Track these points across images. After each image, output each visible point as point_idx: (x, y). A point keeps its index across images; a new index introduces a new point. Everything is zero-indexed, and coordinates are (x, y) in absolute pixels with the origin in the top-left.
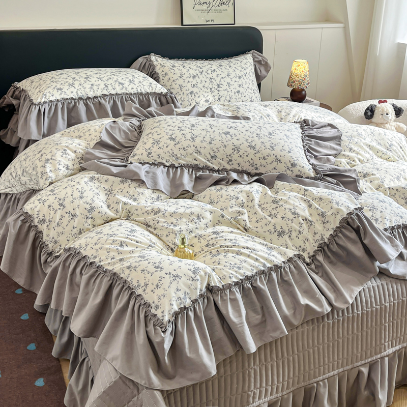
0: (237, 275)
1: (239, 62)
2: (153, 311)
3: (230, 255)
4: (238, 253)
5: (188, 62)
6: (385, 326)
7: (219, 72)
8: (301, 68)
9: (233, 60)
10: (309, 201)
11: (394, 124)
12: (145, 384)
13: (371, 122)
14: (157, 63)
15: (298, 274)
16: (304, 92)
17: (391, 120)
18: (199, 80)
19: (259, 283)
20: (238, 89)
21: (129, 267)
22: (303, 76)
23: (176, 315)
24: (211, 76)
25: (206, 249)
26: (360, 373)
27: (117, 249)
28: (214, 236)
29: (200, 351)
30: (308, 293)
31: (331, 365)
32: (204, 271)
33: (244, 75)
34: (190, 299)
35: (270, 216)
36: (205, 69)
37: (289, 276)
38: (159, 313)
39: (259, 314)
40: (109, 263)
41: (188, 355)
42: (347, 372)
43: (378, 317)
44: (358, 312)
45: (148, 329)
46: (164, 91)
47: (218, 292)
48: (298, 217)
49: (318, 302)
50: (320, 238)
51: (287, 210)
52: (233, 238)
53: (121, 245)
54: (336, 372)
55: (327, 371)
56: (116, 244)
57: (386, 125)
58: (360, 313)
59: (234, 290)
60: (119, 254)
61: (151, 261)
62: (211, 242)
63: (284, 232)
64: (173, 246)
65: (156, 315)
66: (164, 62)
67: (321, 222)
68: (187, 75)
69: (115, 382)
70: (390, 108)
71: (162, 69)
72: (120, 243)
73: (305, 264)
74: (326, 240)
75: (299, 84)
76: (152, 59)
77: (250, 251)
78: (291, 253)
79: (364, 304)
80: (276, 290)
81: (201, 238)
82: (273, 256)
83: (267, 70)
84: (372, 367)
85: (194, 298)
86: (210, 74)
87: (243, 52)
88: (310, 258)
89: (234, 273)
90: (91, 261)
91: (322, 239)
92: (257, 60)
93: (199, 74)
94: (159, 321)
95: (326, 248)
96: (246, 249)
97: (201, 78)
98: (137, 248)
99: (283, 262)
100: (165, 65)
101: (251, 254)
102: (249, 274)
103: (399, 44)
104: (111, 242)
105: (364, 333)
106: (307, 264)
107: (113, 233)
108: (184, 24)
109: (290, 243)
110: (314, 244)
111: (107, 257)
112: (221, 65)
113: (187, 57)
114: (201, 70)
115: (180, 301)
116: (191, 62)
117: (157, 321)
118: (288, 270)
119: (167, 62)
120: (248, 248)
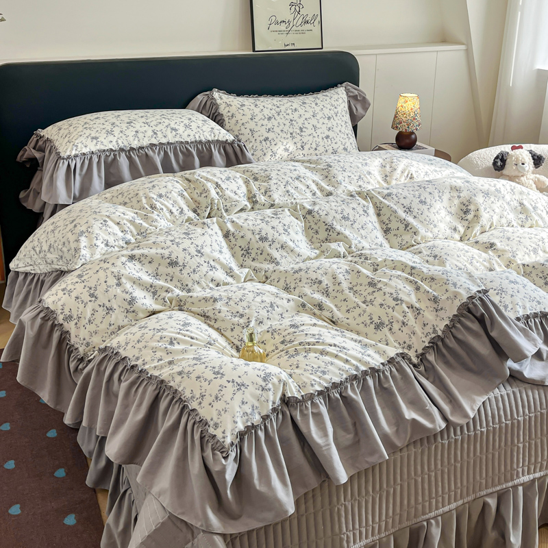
0: (321, 381)
1: (328, 98)
2: (211, 431)
3: (312, 355)
4: (322, 353)
5: (262, 99)
6: (518, 448)
7: (302, 112)
8: (409, 104)
9: (320, 95)
10: (416, 282)
11: (533, 176)
12: (202, 526)
13: (502, 175)
14: (221, 102)
15: (402, 379)
16: (413, 136)
17: (528, 171)
18: (275, 123)
19: (350, 392)
20: (327, 133)
21: (180, 373)
22: (412, 115)
23: (241, 435)
24: (291, 117)
25: (281, 347)
26: (485, 505)
27: (166, 348)
28: (293, 330)
29: (273, 483)
30: (415, 404)
31: (446, 496)
32: (278, 378)
33: (334, 116)
34: (260, 414)
35: (364, 302)
36: (283, 108)
37: (389, 382)
38: (218, 433)
39: (349, 434)
40: (155, 367)
41: (258, 488)
42: (467, 505)
43: (509, 435)
44: (483, 430)
45: (205, 455)
46: (230, 138)
47: (297, 404)
48: (401, 303)
49: (429, 416)
50: (431, 331)
51: (387, 295)
52: (317, 333)
53: (171, 343)
54: (453, 506)
55: (440, 505)
56: (165, 341)
57: (522, 178)
58: (484, 430)
59: (318, 401)
60: (168, 354)
61: (209, 365)
62: (288, 338)
63: (384, 324)
64: (239, 343)
65: (215, 436)
66: (230, 100)
67: (432, 309)
68: (260, 116)
69: (162, 523)
70: (527, 155)
71: (227, 109)
72: (169, 340)
73: (411, 366)
74: (440, 333)
75: (407, 126)
76: (215, 97)
77: (339, 349)
78: (392, 352)
79: (490, 418)
80: (373, 401)
81: (274, 333)
82: (369, 356)
83: (366, 109)
84: (501, 497)
85: (264, 413)
86: (290, 114)
87: (334, 85)
88: (418, 357)
89: (318, 380)
90: (133, 363)
91: (435, 331)
92: (352, 94)
93: (276, 115)
94: (218, 445)
95: (440, 344)
96: (333, 347)
97: (279, 120)
98: (191, 346)
99: (382, 363)
100: (231, 103)
101: (340, 354)
102: (337, 380)
103: (539, 70)
104: (158, 338)
105: (490, 456)
106: (415, 366)
107: (161, 327)
108: (256, 50)
109: (391, 339)
110: (424, 339)
111: (153, 358)
112: (304, 103)
113: (261, 93)
114: (278, 109)
115: (246, 417)
116: (266, 99)
117: (217, 443)
118: (388, 374)
119: (234, 100)
120: (335, 345)
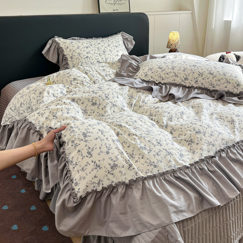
7: (102, 44)
14: (60, 42)
18: (91, 49)
68: (82, 46)
86: (97, 45)
93: (90, 46)
100: (66, 42)
112: (103, 40)
114: (91, 43)
